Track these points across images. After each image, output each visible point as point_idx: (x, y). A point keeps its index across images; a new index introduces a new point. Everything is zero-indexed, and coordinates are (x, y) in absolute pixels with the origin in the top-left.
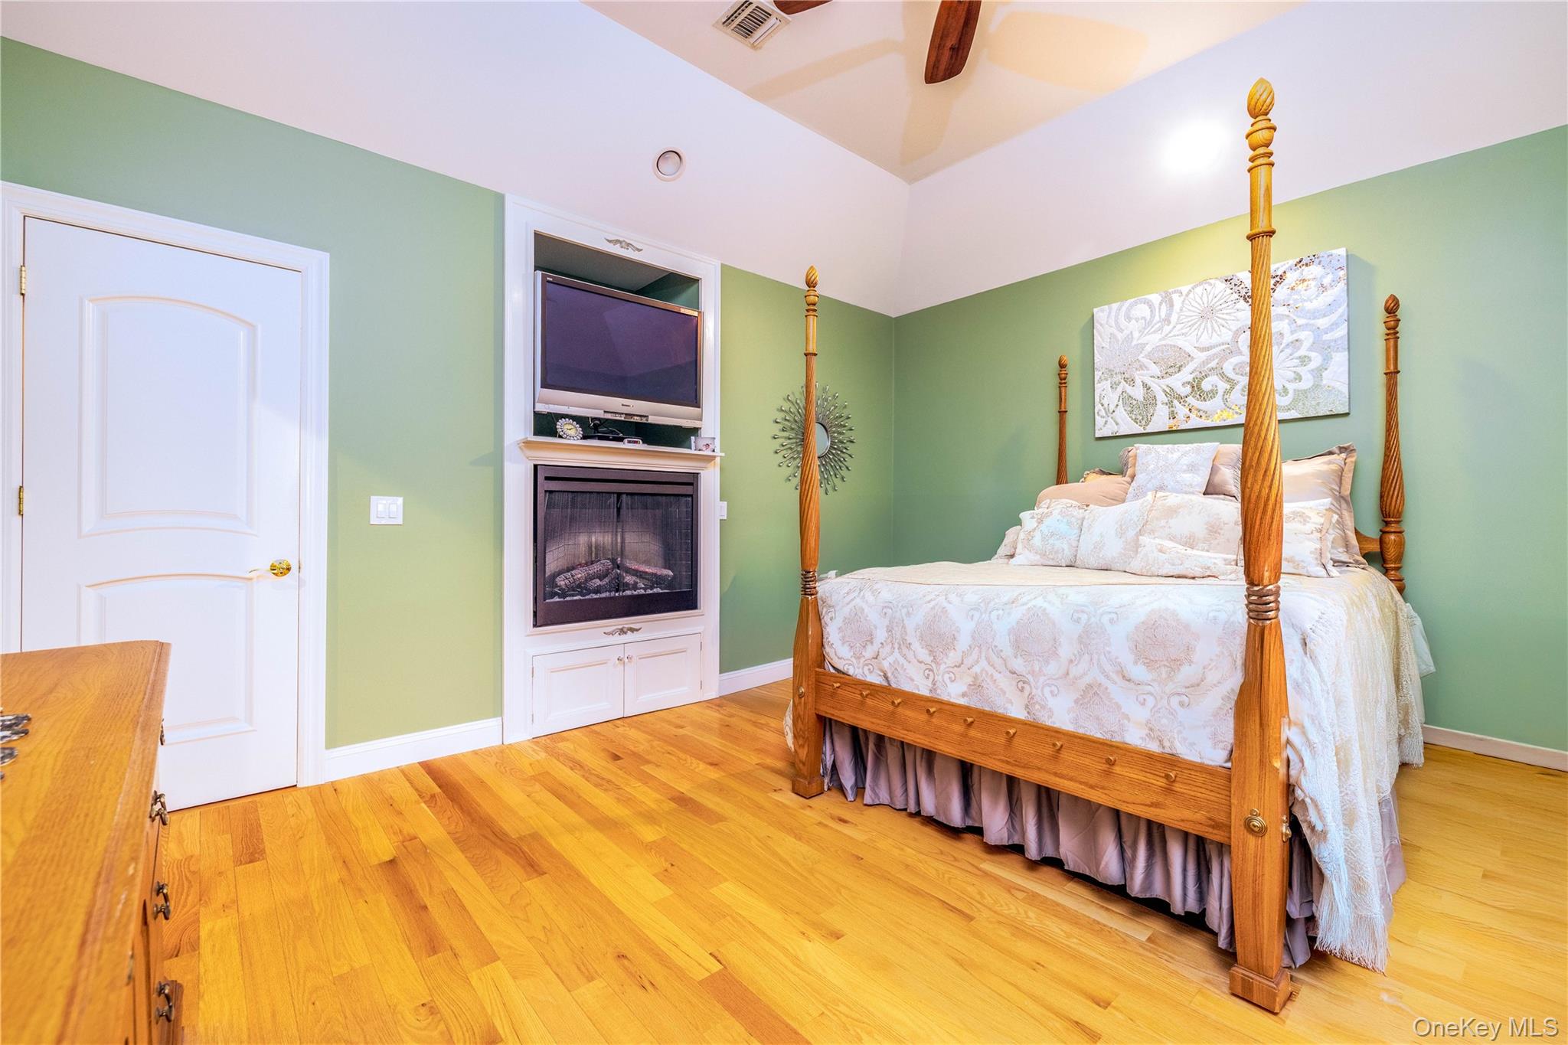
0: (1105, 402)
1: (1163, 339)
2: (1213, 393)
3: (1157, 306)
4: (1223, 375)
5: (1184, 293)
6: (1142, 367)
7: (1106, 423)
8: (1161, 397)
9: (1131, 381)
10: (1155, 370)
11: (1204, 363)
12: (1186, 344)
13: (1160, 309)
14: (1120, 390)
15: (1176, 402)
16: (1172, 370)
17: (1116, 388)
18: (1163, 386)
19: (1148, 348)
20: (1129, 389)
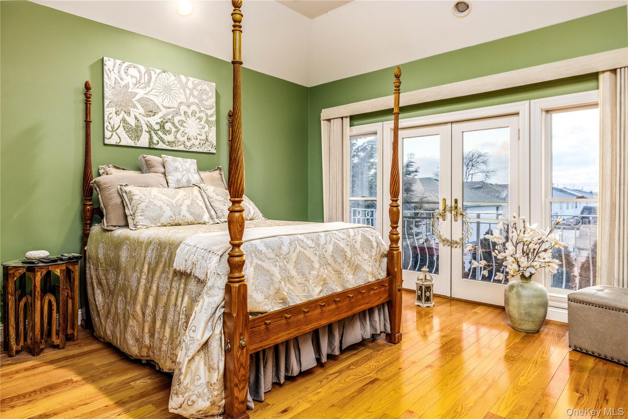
0: (111, 121)
1: (146, 94)
2: (169, 132)
3: (143, 74)
4: (173, 124)
5: (157, 73)
6: (135, 107)
7: (112, 135)
8: (145, 128)
9: (129, 113)
10: (142, 111)
11: (166, 115)
12: (158, 101)
13: (145, 76)
14: (121, 116)
15: (152, 132)
16: (150, 113)
17: (119, 114)
18: (146, 121)
19: (138, 97)
20: (127, 118)
